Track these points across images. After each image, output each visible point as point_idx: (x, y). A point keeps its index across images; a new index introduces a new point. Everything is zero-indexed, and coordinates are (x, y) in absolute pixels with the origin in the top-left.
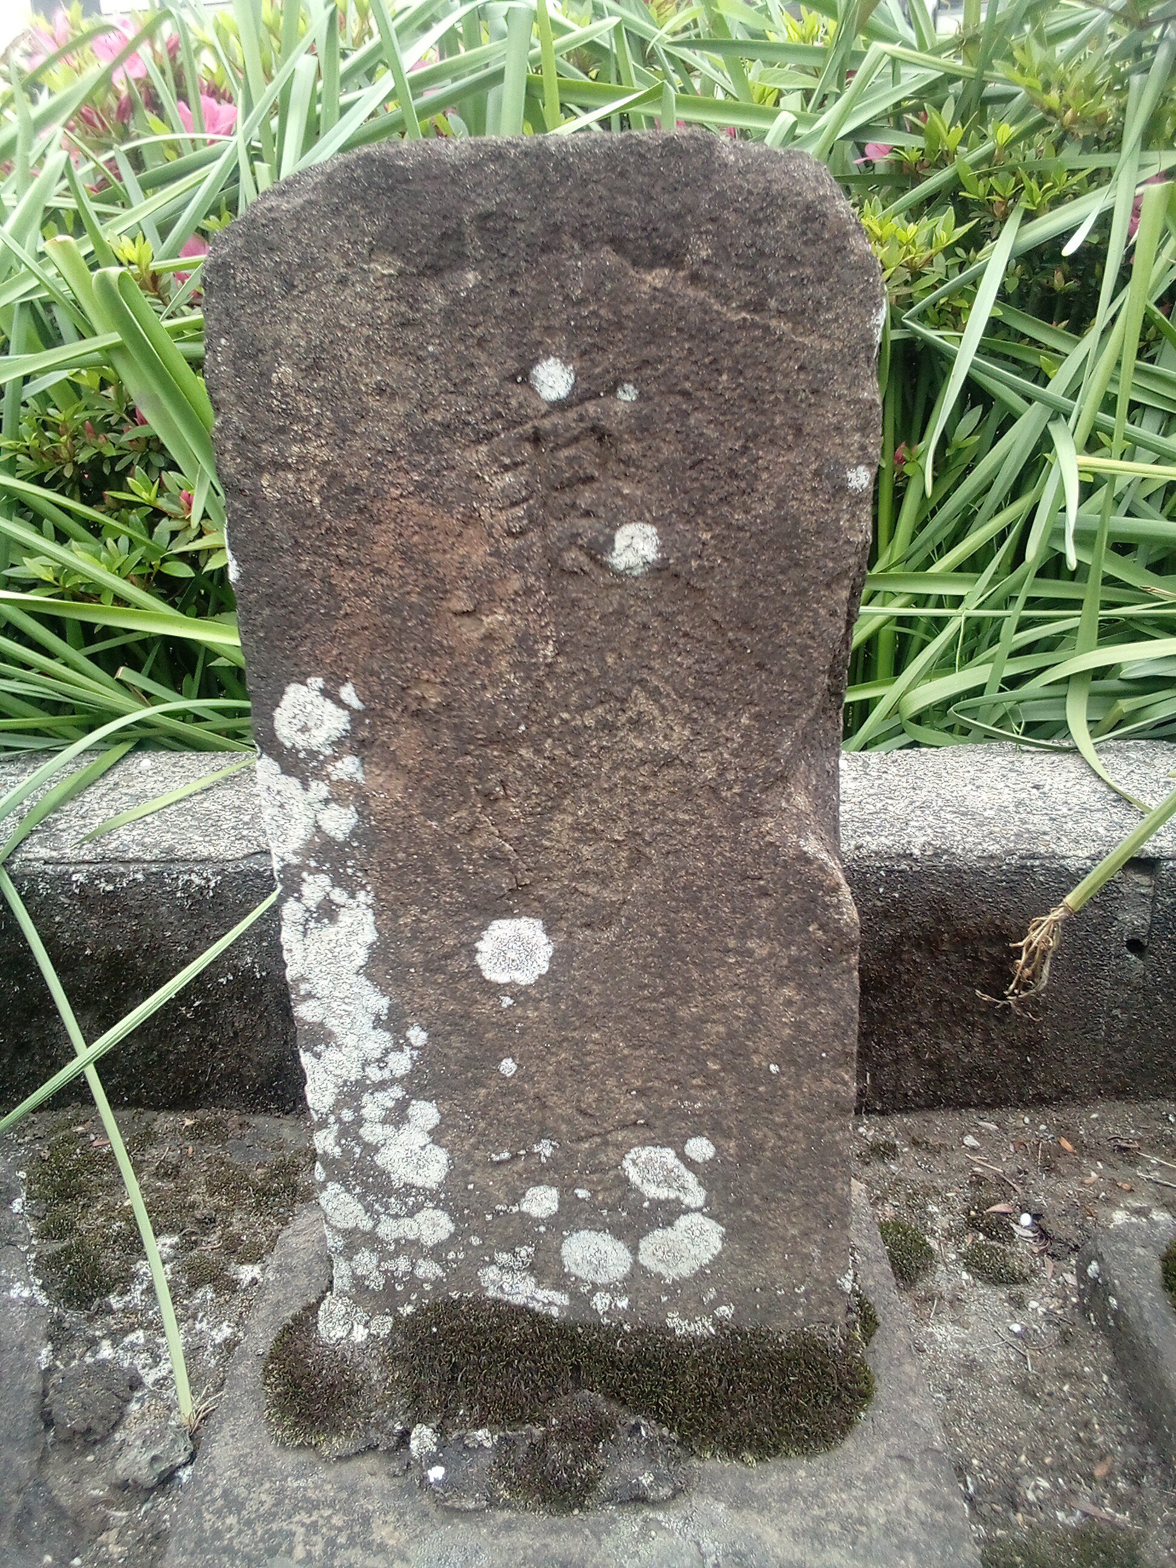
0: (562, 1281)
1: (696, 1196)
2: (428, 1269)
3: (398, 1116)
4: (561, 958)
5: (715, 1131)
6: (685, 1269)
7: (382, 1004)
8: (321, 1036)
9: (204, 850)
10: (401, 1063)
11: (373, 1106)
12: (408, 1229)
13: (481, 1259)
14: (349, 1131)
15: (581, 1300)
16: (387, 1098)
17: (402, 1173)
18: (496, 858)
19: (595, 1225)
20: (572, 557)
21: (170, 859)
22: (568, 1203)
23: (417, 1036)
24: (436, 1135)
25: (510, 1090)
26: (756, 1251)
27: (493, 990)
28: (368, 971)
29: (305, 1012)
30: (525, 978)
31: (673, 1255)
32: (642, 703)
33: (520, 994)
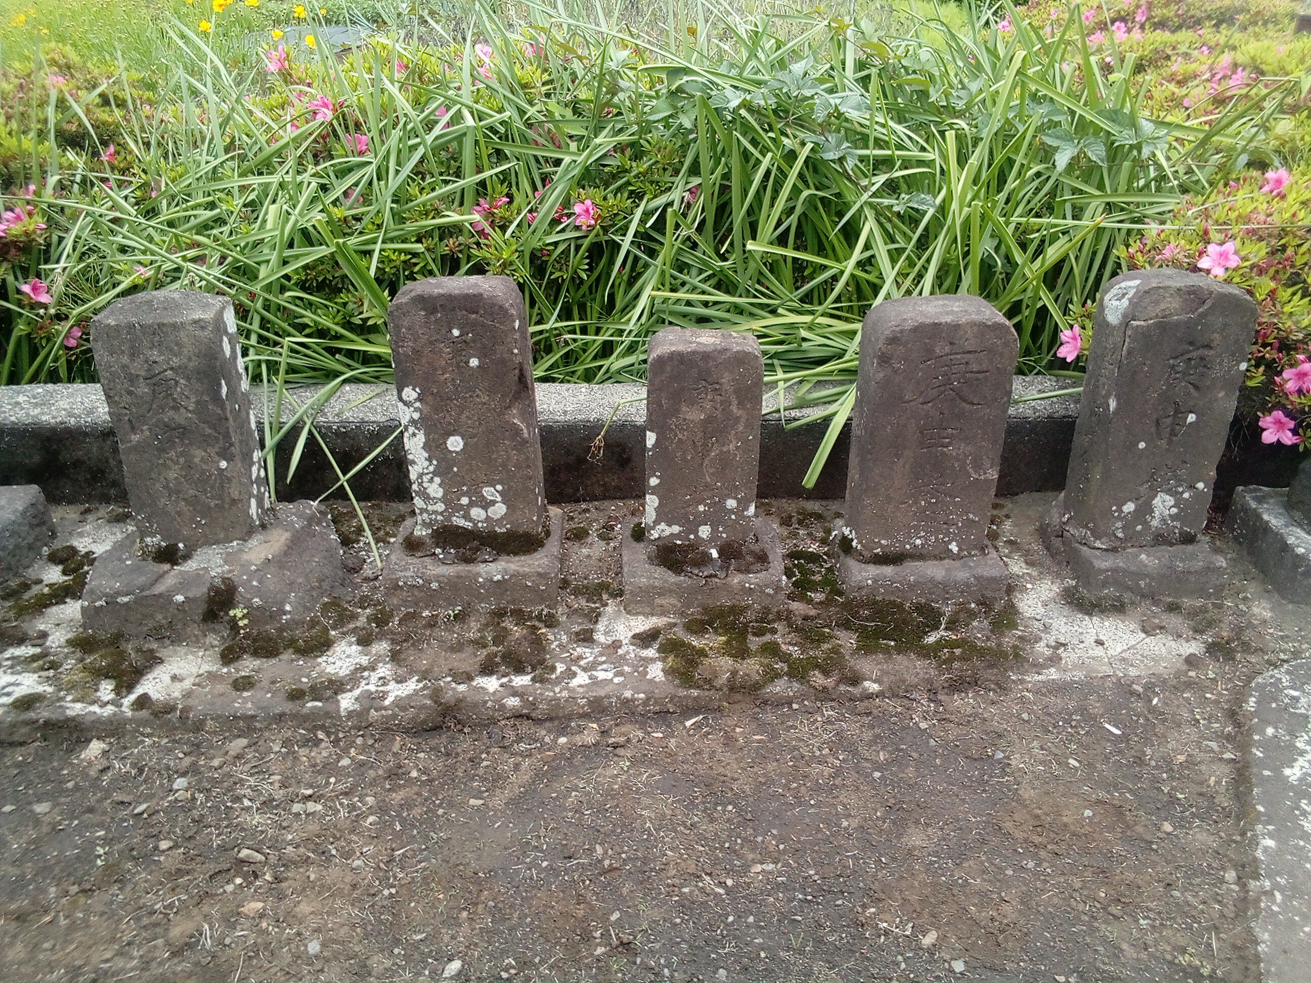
0: (471, 520)
1: (499, 499)
2: (440, 518)
3: (431, 481)
4: (465, 445)
5: (502, 484)
6: (499, 516)
7: (426, 455)
8: (413, 462)
9: (373, 419)
10: (431, 469)
11: (426, 479)
12: (435, 508)
13: (452, 515)
14: (420, 484)
15: (475, 525)
16: (429, 476)
17: (432, 494)
18: (450, 423)
19: (477, 506)
20: (462, 364)
21: (363, 421)
22: (471, 500)
23: (435, 462)
24: (440, 485)
25: (456, 474)
26: (514, 511)
27: (451, 452)
28: (423, 448)
29: (410, 457)
30: (458, 449)
31: (495, 513)
32: (478, 392)
33: (457, 453)
